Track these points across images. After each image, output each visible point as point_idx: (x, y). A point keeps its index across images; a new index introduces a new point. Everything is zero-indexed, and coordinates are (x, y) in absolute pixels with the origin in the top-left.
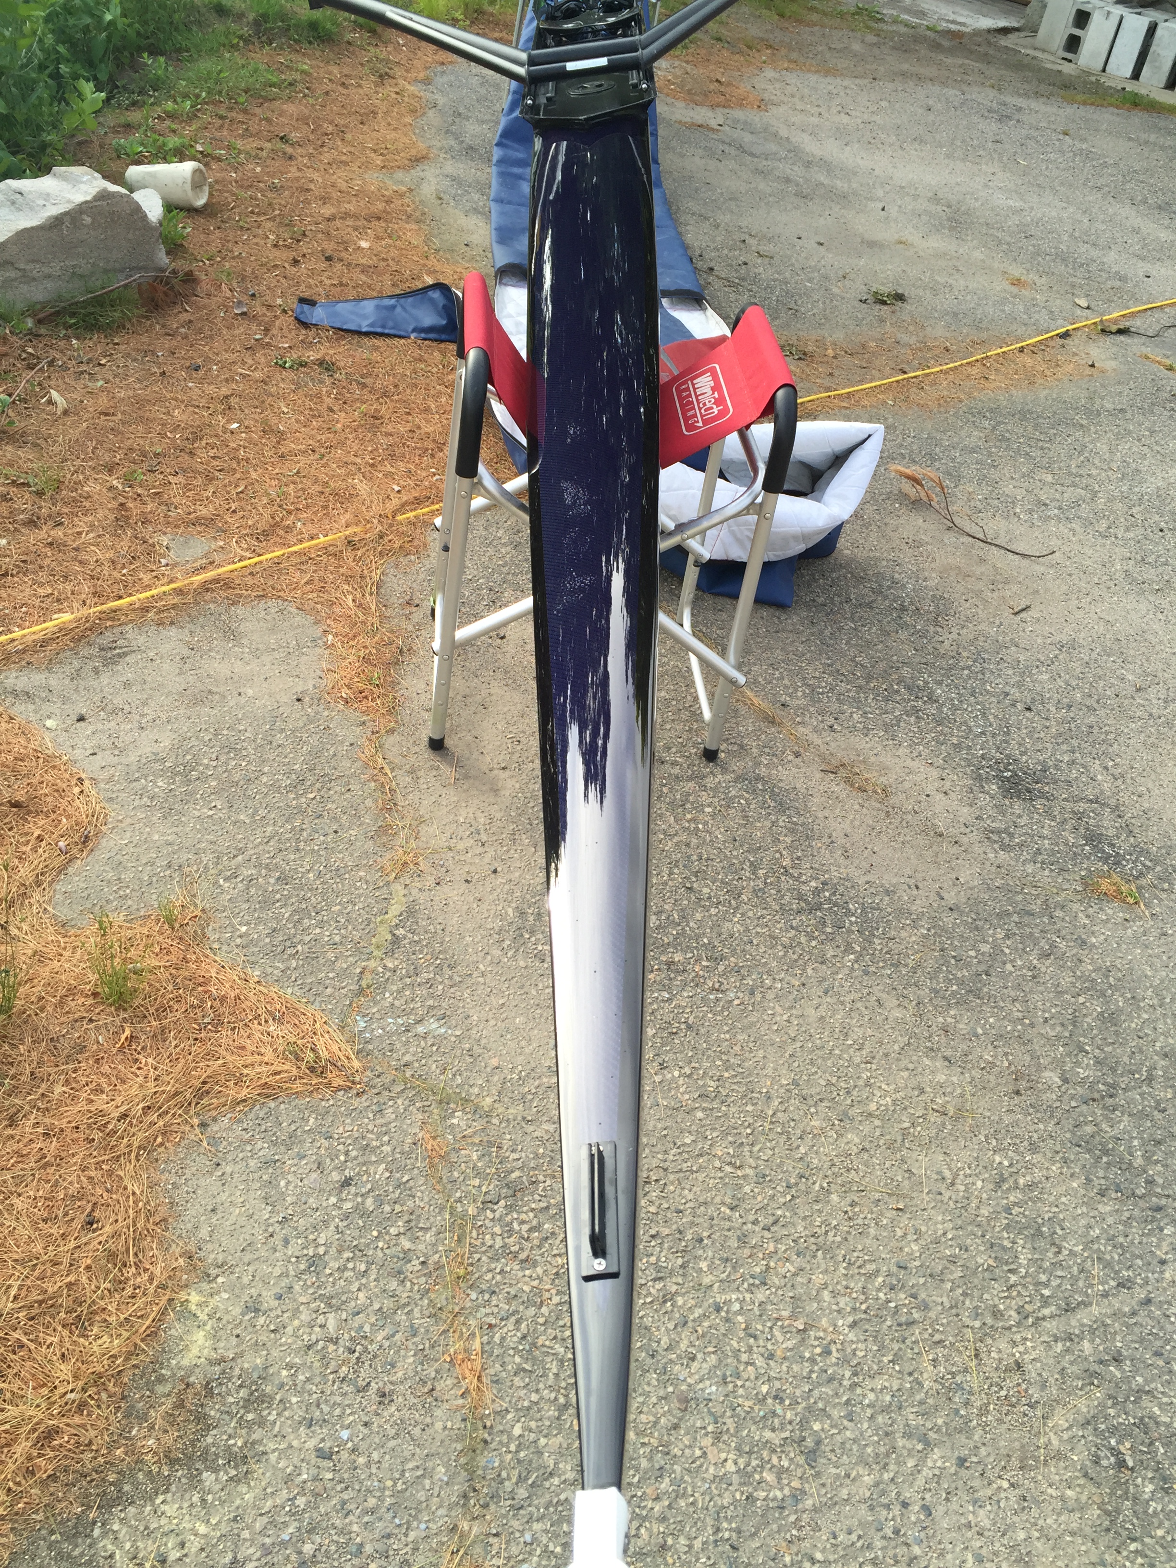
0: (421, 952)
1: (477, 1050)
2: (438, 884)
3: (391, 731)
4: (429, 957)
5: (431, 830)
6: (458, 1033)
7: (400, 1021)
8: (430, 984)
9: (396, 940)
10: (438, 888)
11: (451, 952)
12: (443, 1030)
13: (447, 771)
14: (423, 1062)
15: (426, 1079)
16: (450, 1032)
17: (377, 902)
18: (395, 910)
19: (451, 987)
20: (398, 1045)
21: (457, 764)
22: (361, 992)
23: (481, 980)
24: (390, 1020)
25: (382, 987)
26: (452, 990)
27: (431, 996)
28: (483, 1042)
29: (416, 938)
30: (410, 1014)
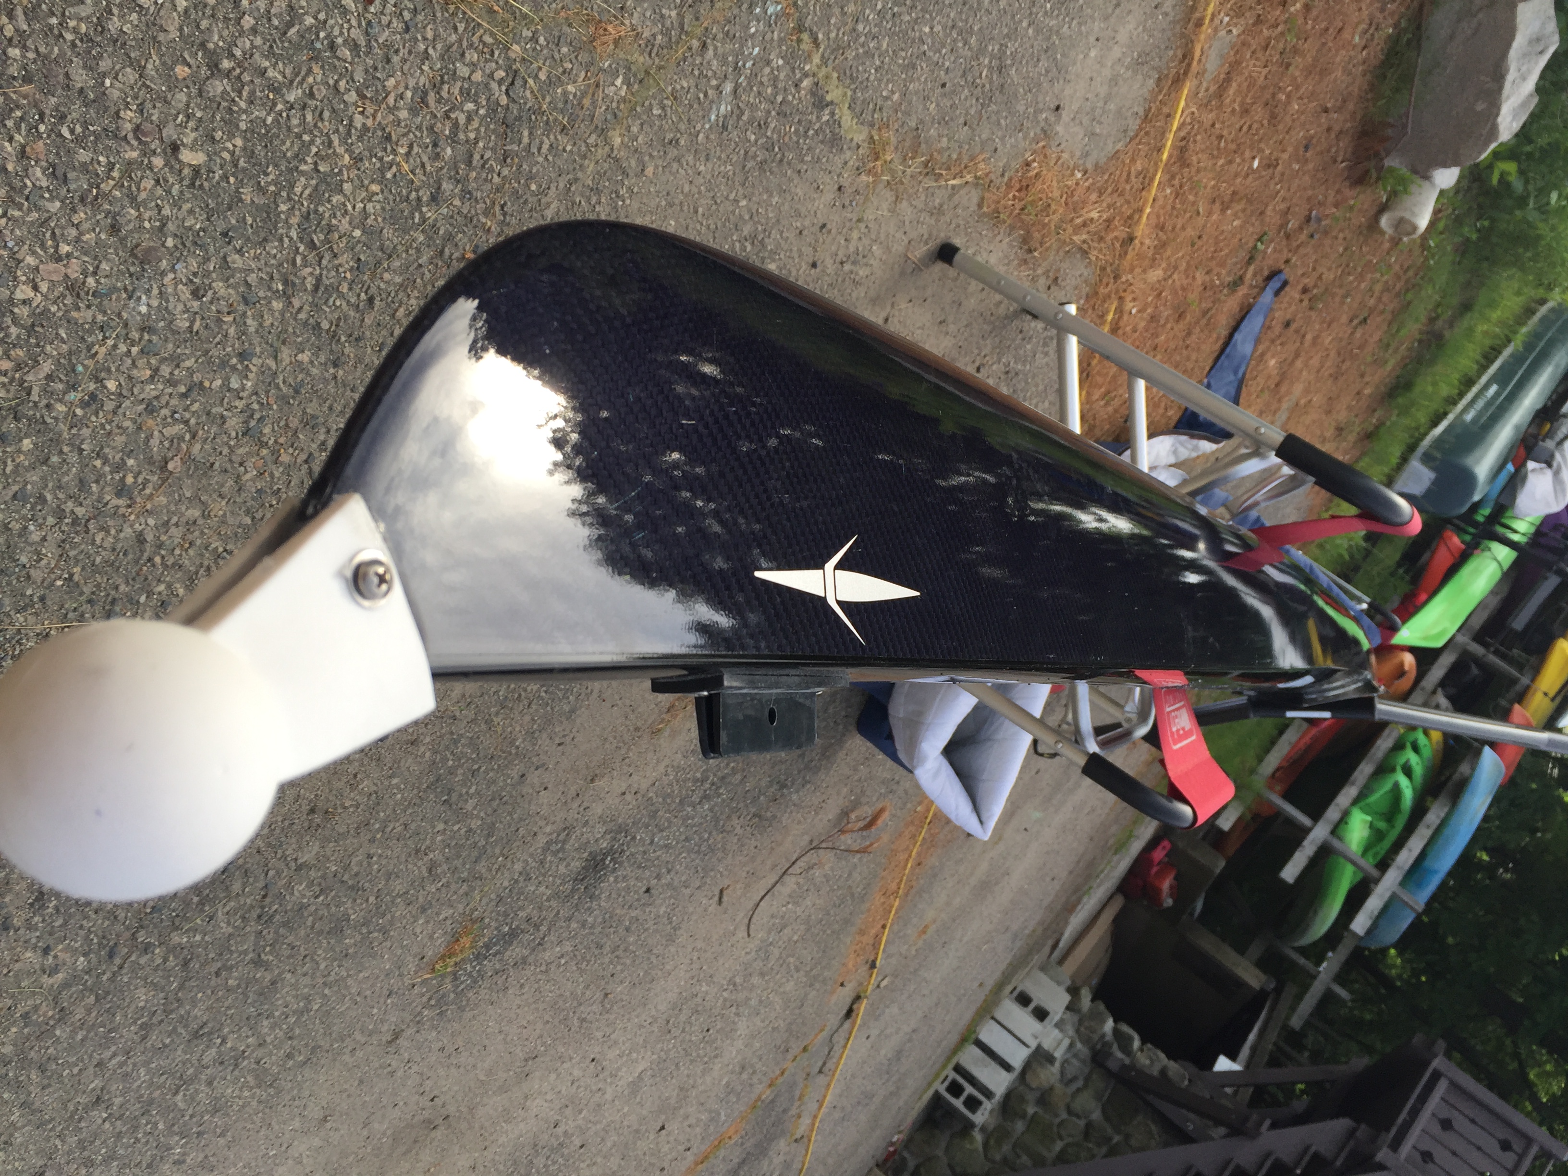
0: (797, 131)
1: (673, 152)
2: (840, 188)
3: (980, 206)
4: (787, 139)
5: (885, 206)
6: (701, 136)
7: (749, 64)
8: (762, 126)
9: (820, 104)
10: (836, 187)
11: (775, 170)
12: (713, 117)
13: (920, 252)
14: (696, 72)
15: (679, 64)
16: (707, 126)
17: (864, 101)
18: (847, 119)
19: (746, 153)
20: (728, 47)
21: (918, 269)
22: (800, 28)
23: (732, 196)
24: (757, 50)
25: (790, 58)
26: (742, 152)
27: (750, 122)
28: (675, 165)
29: (811, 132)
30: (749, 83)
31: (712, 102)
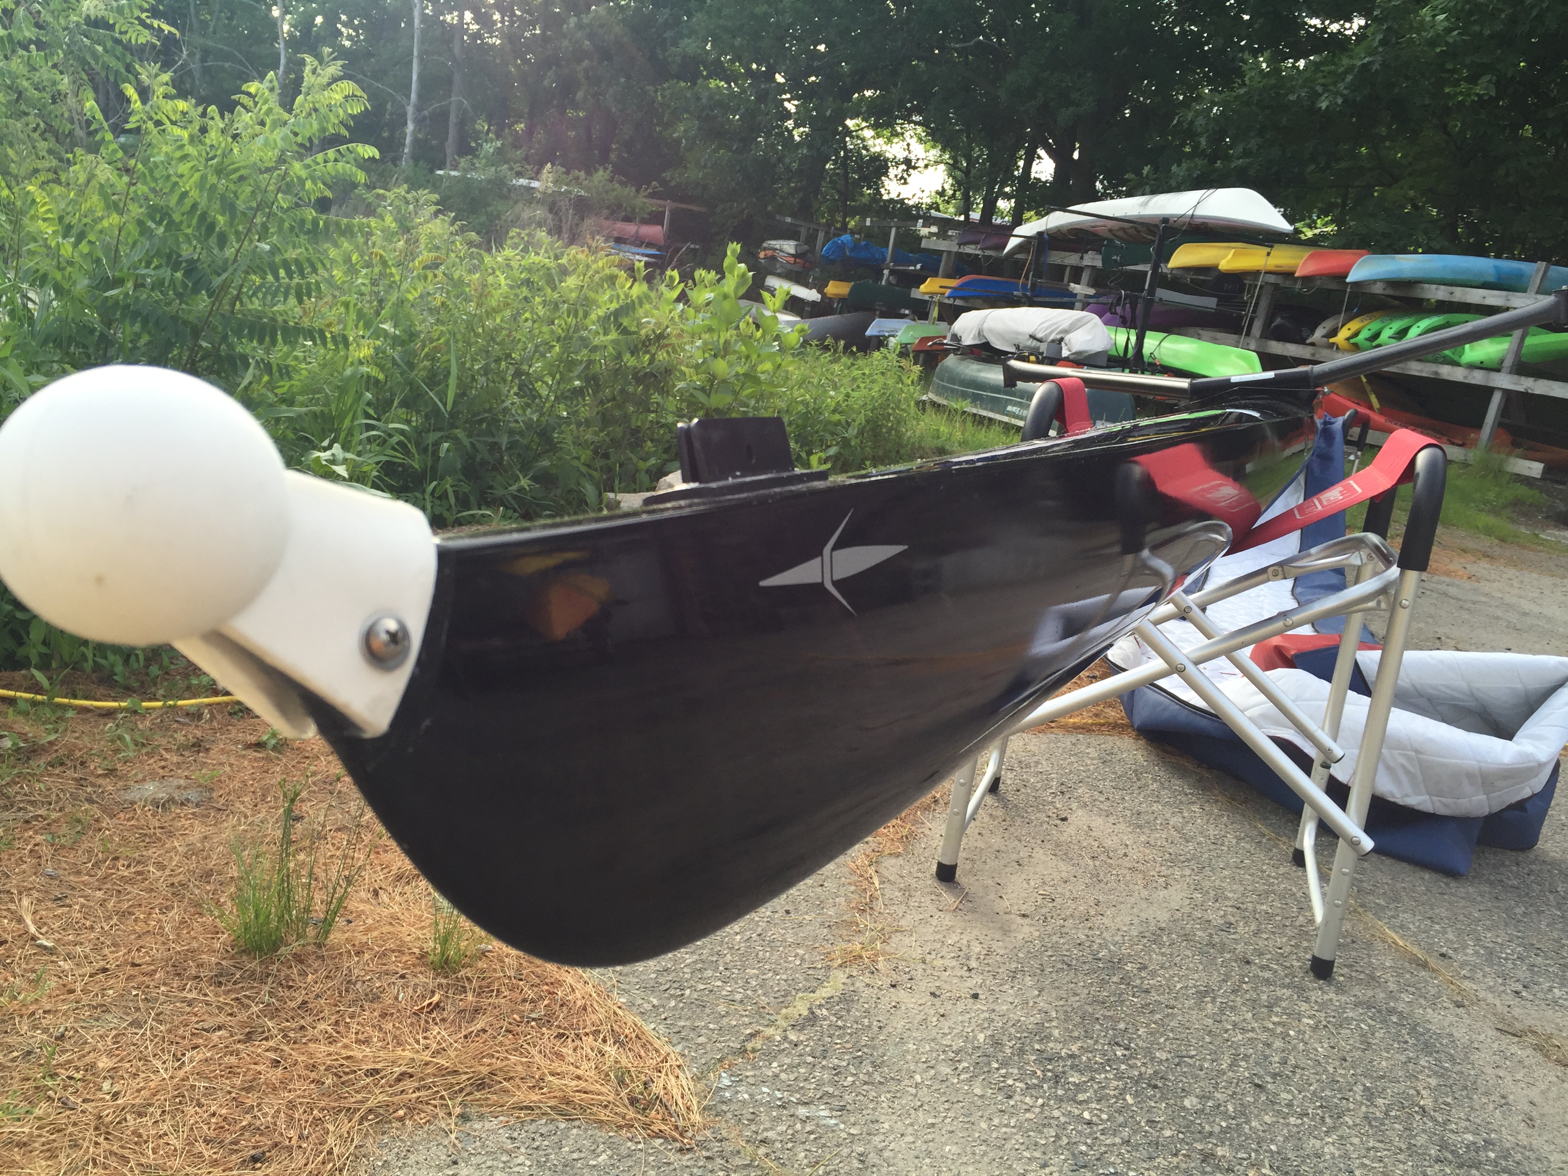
0: (839, 1037)
1: (873, 1158)
2: (894, 986)
3: (898, 855)
4: (848, 1045)
5: (907, 940)
6: (852, 1131)
7: (779, 1094)
8: (837, 1071)
9: (812, 1019)
10: (892, 989)
11: (881, 1051)
12: (833, 1121)
13: (948, 898)
14: (790, 1145)
15: (783, 1164)
16: (842, 1126)
17: (806, 980)
18: (824, 992)
19: (866, 1083)
20: (763, 1117)
21: (965, 897)
22: (743, 1051)
23: (913, 1091)
24: (765, 1089)
25: (770, 1056)
26: (865, 1087)
27: (835, 1084)
29: (840, 1023)
30: (797, 1092)
31: (818, 1125)
